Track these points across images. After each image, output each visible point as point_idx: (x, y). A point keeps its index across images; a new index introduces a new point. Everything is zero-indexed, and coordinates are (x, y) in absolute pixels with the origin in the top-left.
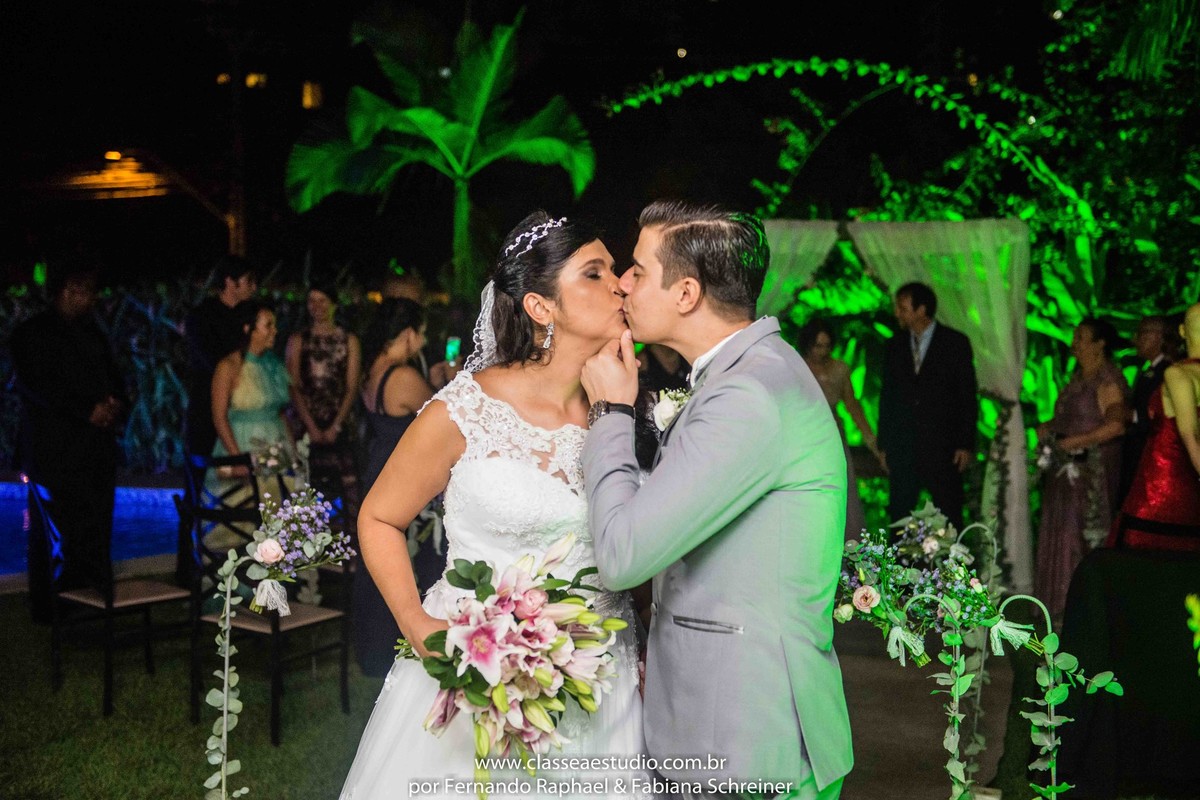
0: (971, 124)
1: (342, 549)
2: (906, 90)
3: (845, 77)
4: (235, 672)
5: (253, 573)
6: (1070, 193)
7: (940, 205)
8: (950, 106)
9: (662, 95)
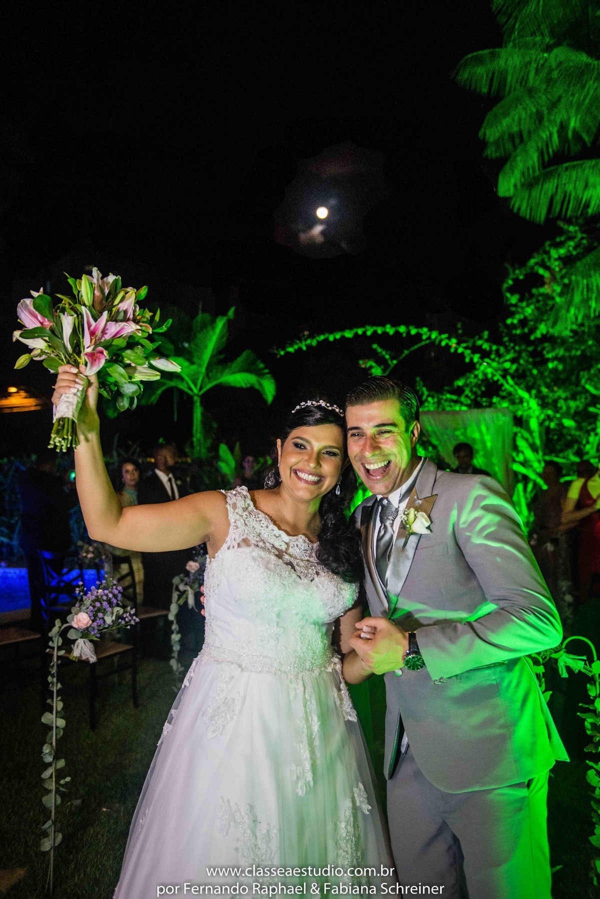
0: (472, 359)
1: (130, 618)
2: (437, 342)
3: (404, 335)
4: (60, 700)
5: (71, 635)
6: (525, 395)
7: (452, 404)
8: (460, 350)
9: (306, 345)
